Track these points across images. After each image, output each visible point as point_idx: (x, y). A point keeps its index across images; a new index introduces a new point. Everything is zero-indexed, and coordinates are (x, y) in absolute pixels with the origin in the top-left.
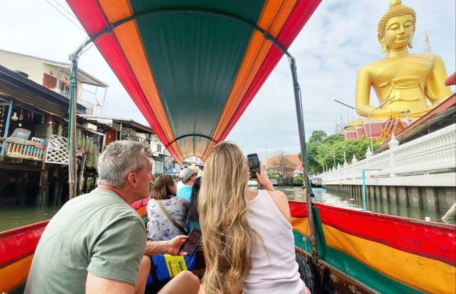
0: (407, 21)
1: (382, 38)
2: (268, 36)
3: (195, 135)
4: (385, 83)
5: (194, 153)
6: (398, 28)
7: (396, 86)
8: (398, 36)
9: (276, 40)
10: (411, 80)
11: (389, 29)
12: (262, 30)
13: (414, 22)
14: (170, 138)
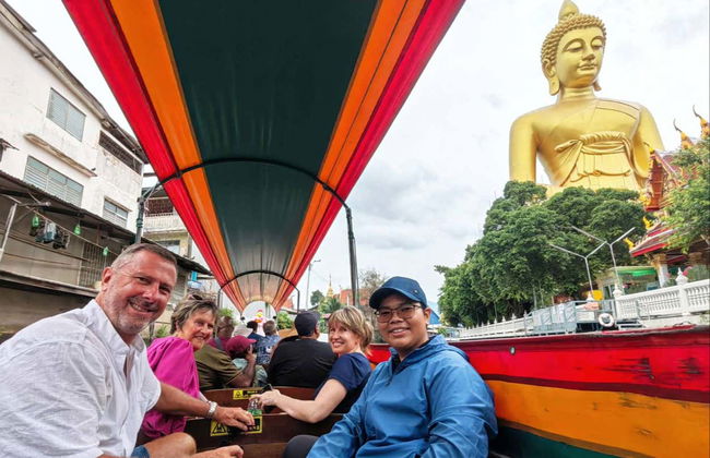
0: (594, 39)
1: (549, 69)
2: (327, 188)
3: (262, 272)
4: (568, 143)
5: (262, 294)
6: (582, 48)
7: (587, 149)
8: (582, 63)
9: (334, 193)
10: (613, 139)
11: (565, 50)
12: (321, 182)
13: (603, 39)
14: (229, 274)
